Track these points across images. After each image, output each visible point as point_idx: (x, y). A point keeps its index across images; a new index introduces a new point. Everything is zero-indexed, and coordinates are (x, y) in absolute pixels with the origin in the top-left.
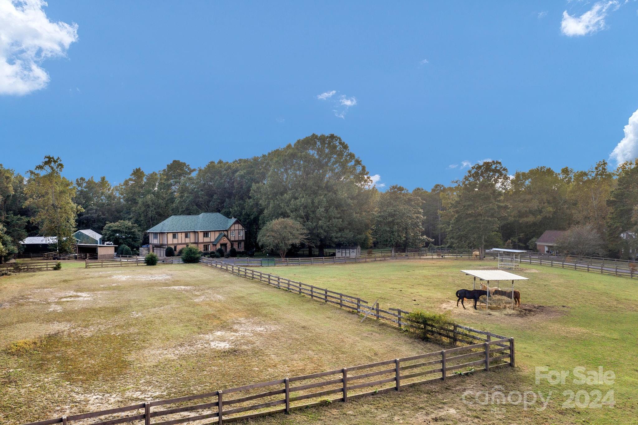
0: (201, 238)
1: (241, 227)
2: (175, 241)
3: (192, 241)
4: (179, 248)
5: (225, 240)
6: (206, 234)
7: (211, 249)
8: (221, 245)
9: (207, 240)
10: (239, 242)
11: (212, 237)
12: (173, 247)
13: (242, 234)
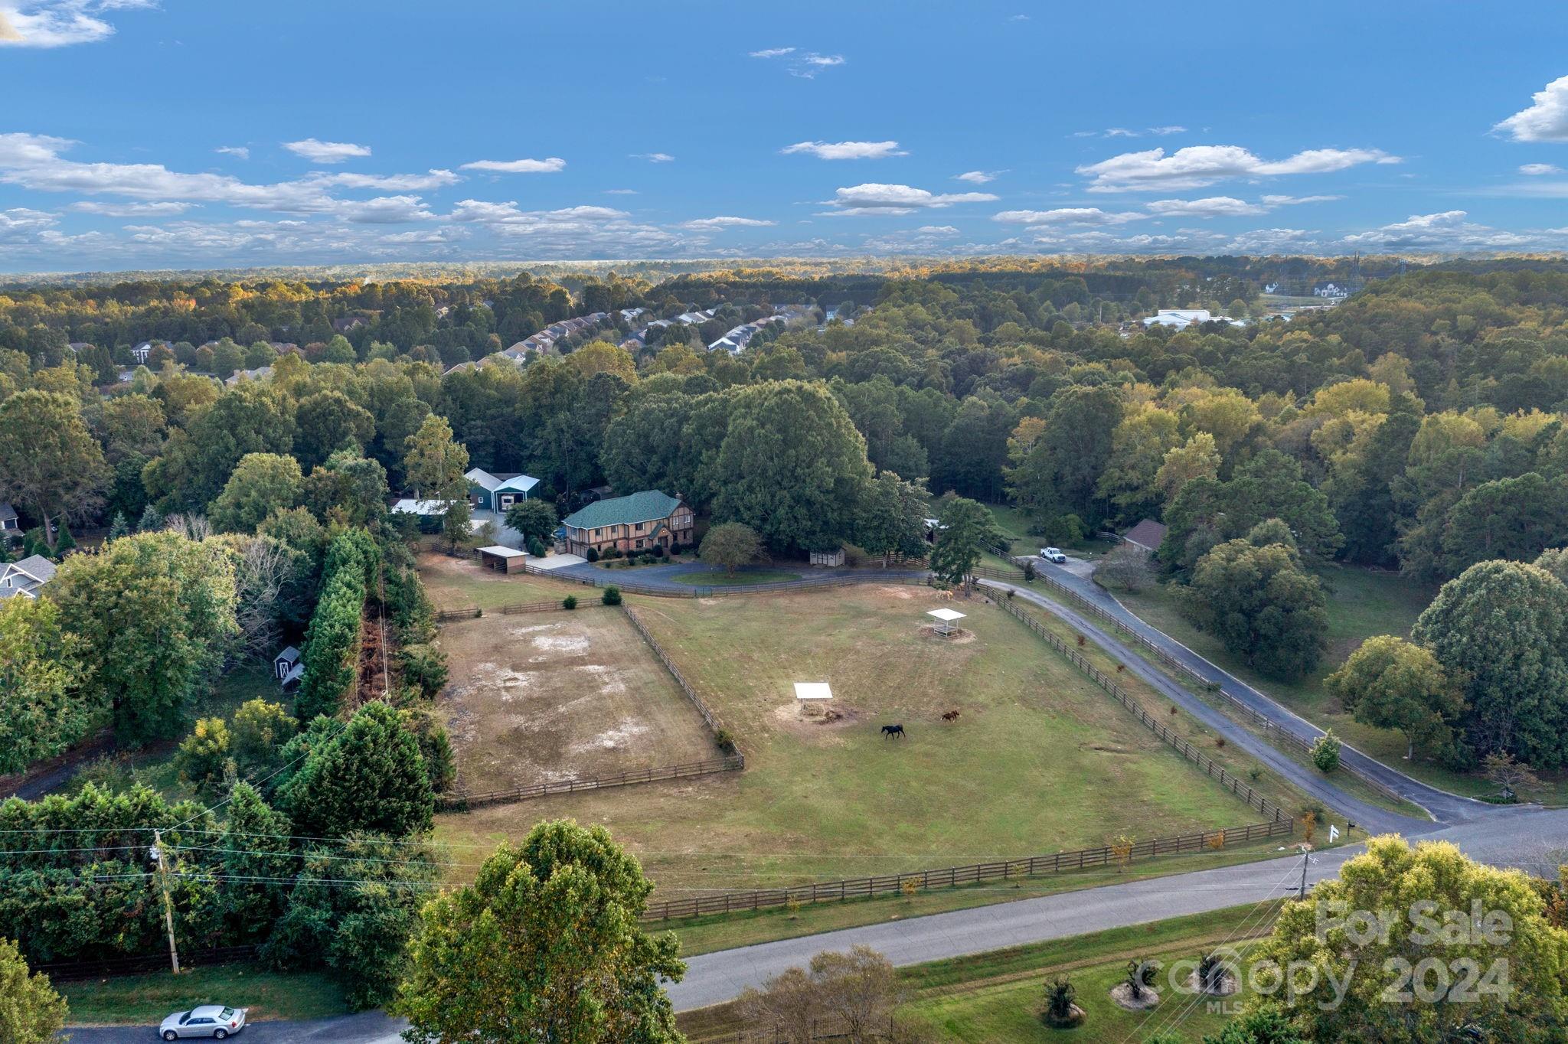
0: (633, 533)
1: (687, 510)
2: (599, 539)
3: (621, 535)
4: (604, 547)
5: (664, 532)
6: (638, 527)
7: (646, 545)
8: (660, 539)
9: (640, 533)
10: (685, 531)
11: (647, 529)
12: (595, 547)
13: (689, 519)
